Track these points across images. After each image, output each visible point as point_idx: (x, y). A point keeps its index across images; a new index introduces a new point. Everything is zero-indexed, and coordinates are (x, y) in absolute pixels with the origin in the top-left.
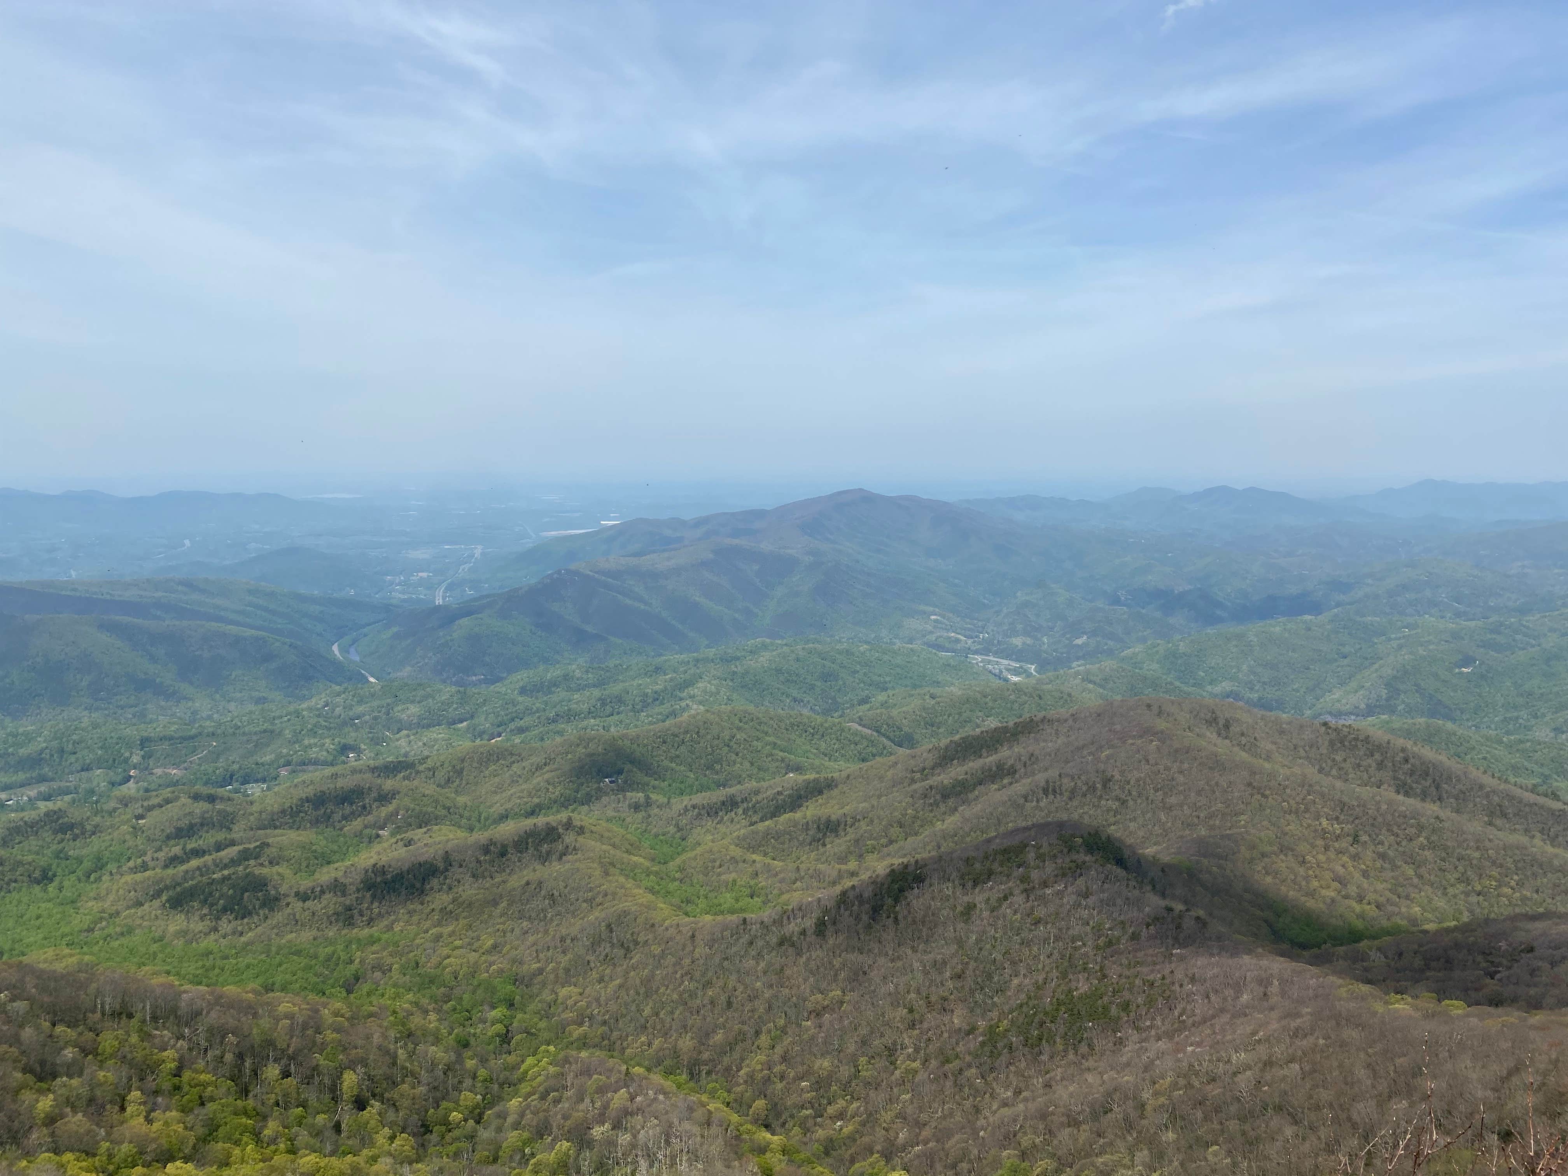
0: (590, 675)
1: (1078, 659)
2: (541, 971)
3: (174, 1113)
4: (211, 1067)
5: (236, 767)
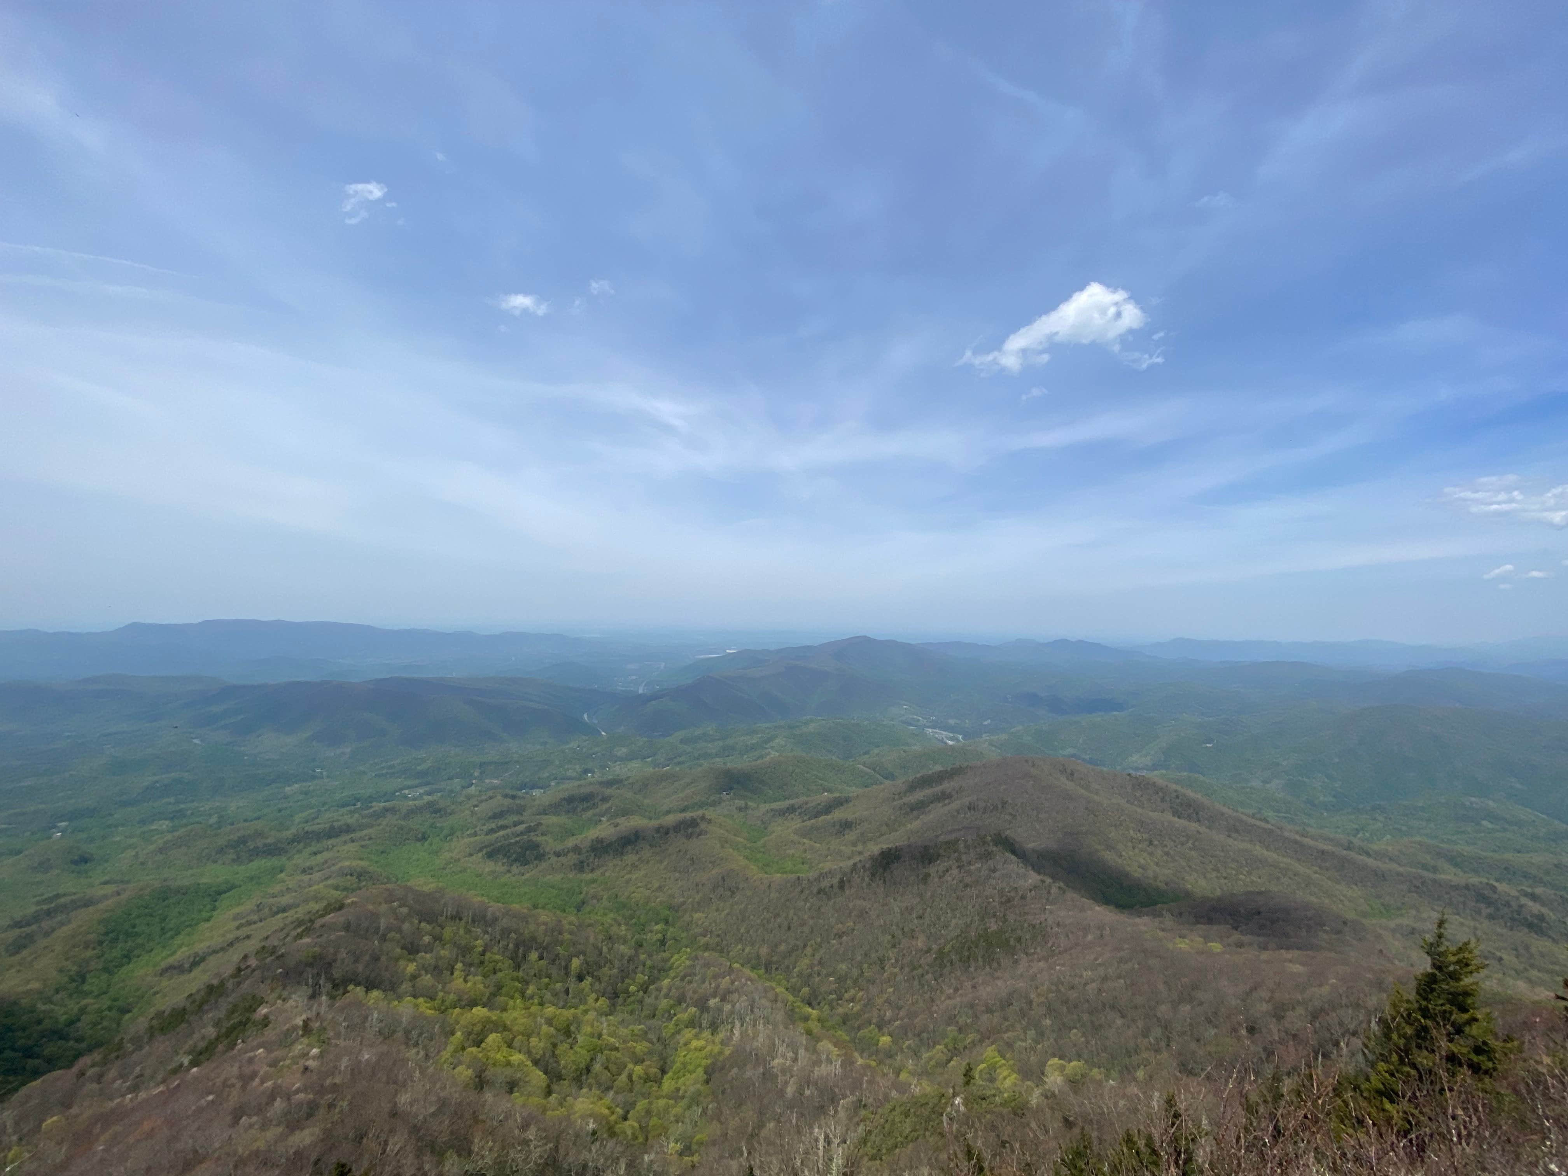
0: (718, 734)
1: (986, 733)
3: (479, 978)
4: (501, 951)
5: (528, 780)
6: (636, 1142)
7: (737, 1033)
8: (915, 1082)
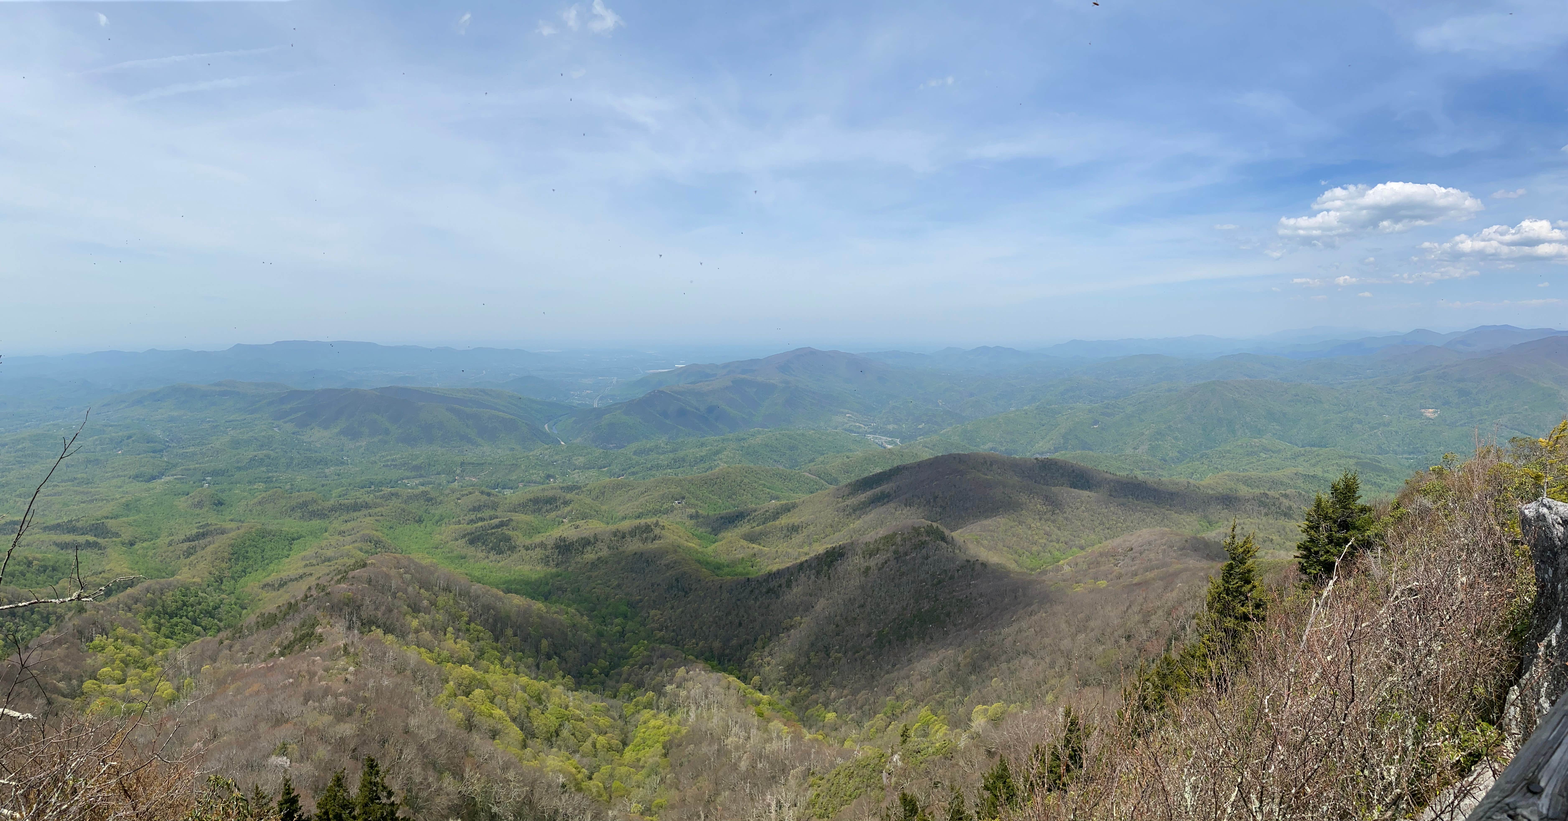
0: (668, 446)
1: (920, 435)
2: (641, 601)
3: (466, 642)
4: (482, 624)
5: (500, 480)
6: (601, 799)
7: (692, 715)
8: (858, 748)
